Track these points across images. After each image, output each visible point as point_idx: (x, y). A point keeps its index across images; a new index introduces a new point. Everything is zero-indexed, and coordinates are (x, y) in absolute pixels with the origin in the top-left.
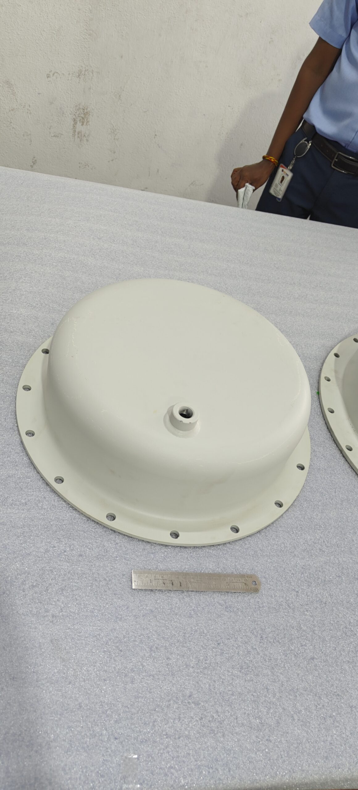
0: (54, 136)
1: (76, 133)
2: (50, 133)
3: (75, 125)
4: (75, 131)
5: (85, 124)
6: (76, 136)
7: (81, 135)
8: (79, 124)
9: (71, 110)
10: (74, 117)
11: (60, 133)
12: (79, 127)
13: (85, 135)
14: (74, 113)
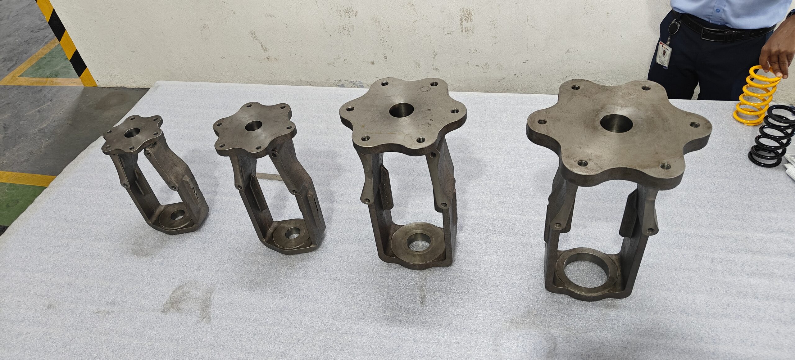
0: (447, 34)
1: (464, 29)
2: (444, 32)
3: (461, 23)
4: (462, 28)
5: (469, 21)
6: (464, 31)
7: (468, 29)
8: (465, 22)
9: (458, 13)
10: (461, 18)
11: (451, 31)
12: (465, 24)
13: (470, 29)
14: (460, 15)
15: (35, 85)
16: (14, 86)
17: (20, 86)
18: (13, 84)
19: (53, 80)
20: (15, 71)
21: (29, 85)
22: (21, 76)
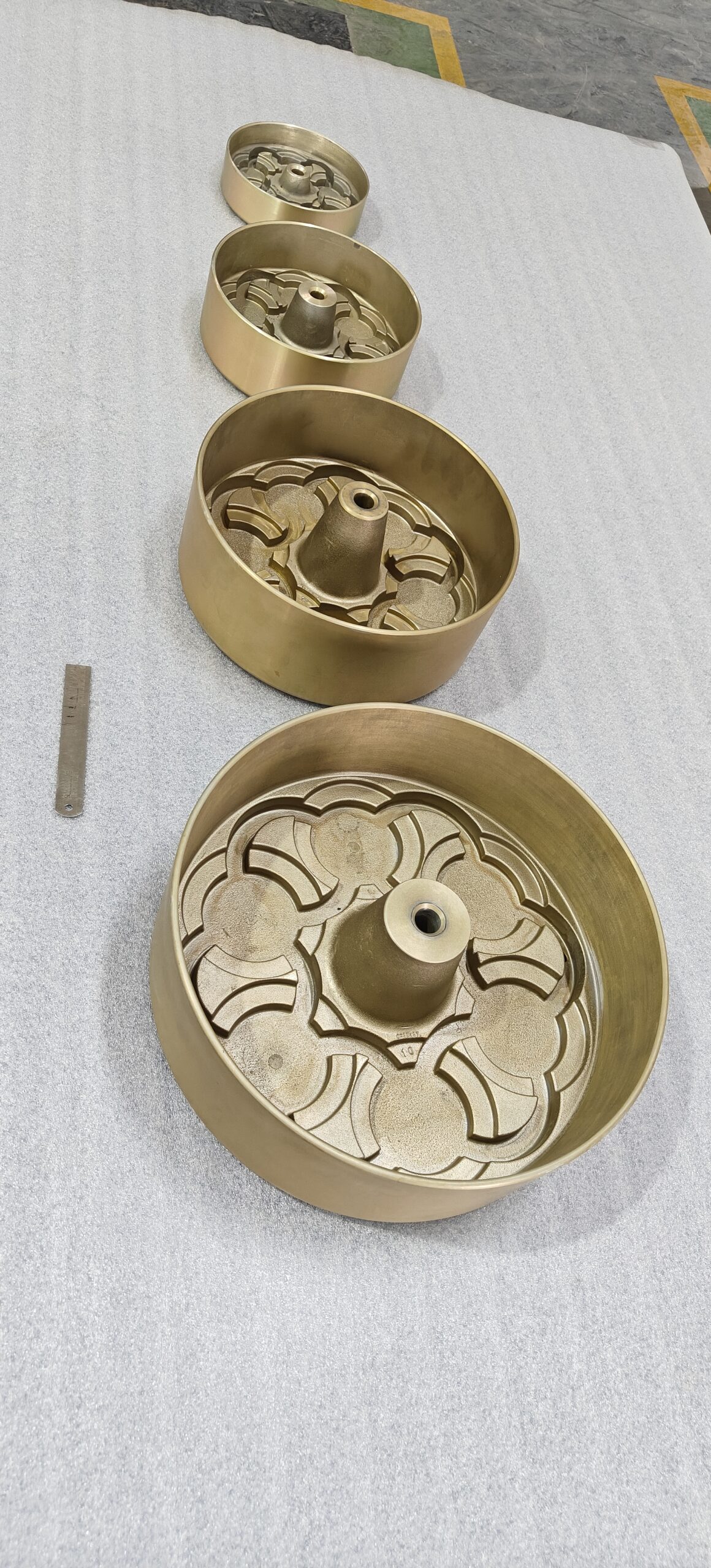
15: (679, 123)
16: (662, 98)
17: (666, 105)
18: (665, 95)
19: (701, 142)
20: (698, 89)
21: (675, 115)
22: (689, 99)
